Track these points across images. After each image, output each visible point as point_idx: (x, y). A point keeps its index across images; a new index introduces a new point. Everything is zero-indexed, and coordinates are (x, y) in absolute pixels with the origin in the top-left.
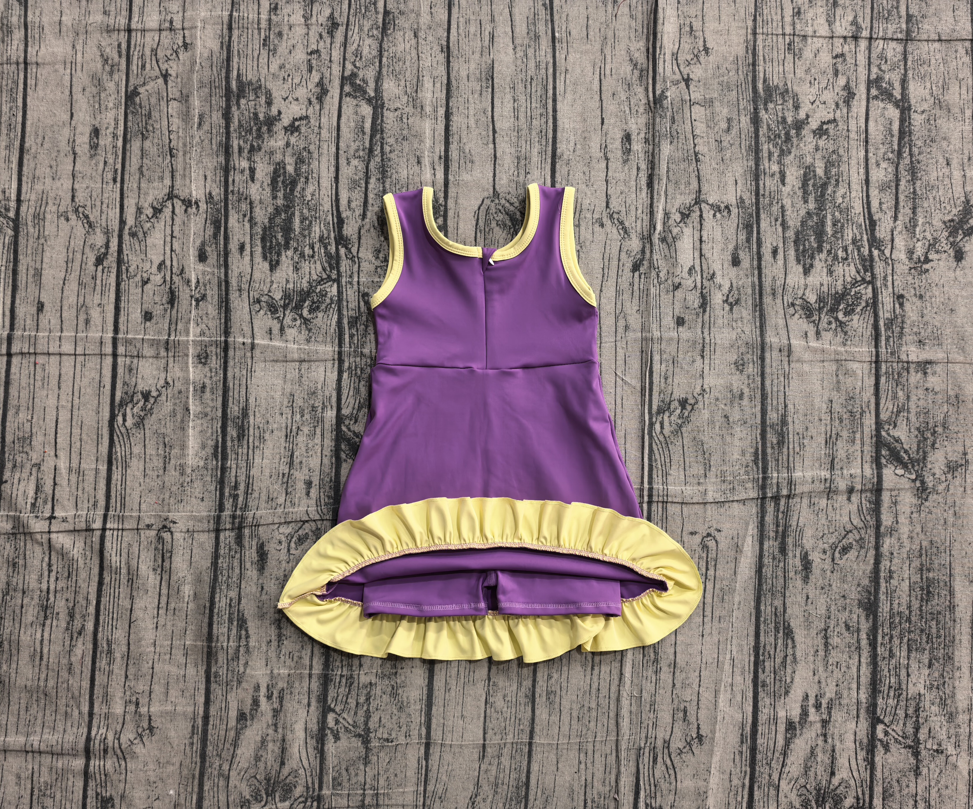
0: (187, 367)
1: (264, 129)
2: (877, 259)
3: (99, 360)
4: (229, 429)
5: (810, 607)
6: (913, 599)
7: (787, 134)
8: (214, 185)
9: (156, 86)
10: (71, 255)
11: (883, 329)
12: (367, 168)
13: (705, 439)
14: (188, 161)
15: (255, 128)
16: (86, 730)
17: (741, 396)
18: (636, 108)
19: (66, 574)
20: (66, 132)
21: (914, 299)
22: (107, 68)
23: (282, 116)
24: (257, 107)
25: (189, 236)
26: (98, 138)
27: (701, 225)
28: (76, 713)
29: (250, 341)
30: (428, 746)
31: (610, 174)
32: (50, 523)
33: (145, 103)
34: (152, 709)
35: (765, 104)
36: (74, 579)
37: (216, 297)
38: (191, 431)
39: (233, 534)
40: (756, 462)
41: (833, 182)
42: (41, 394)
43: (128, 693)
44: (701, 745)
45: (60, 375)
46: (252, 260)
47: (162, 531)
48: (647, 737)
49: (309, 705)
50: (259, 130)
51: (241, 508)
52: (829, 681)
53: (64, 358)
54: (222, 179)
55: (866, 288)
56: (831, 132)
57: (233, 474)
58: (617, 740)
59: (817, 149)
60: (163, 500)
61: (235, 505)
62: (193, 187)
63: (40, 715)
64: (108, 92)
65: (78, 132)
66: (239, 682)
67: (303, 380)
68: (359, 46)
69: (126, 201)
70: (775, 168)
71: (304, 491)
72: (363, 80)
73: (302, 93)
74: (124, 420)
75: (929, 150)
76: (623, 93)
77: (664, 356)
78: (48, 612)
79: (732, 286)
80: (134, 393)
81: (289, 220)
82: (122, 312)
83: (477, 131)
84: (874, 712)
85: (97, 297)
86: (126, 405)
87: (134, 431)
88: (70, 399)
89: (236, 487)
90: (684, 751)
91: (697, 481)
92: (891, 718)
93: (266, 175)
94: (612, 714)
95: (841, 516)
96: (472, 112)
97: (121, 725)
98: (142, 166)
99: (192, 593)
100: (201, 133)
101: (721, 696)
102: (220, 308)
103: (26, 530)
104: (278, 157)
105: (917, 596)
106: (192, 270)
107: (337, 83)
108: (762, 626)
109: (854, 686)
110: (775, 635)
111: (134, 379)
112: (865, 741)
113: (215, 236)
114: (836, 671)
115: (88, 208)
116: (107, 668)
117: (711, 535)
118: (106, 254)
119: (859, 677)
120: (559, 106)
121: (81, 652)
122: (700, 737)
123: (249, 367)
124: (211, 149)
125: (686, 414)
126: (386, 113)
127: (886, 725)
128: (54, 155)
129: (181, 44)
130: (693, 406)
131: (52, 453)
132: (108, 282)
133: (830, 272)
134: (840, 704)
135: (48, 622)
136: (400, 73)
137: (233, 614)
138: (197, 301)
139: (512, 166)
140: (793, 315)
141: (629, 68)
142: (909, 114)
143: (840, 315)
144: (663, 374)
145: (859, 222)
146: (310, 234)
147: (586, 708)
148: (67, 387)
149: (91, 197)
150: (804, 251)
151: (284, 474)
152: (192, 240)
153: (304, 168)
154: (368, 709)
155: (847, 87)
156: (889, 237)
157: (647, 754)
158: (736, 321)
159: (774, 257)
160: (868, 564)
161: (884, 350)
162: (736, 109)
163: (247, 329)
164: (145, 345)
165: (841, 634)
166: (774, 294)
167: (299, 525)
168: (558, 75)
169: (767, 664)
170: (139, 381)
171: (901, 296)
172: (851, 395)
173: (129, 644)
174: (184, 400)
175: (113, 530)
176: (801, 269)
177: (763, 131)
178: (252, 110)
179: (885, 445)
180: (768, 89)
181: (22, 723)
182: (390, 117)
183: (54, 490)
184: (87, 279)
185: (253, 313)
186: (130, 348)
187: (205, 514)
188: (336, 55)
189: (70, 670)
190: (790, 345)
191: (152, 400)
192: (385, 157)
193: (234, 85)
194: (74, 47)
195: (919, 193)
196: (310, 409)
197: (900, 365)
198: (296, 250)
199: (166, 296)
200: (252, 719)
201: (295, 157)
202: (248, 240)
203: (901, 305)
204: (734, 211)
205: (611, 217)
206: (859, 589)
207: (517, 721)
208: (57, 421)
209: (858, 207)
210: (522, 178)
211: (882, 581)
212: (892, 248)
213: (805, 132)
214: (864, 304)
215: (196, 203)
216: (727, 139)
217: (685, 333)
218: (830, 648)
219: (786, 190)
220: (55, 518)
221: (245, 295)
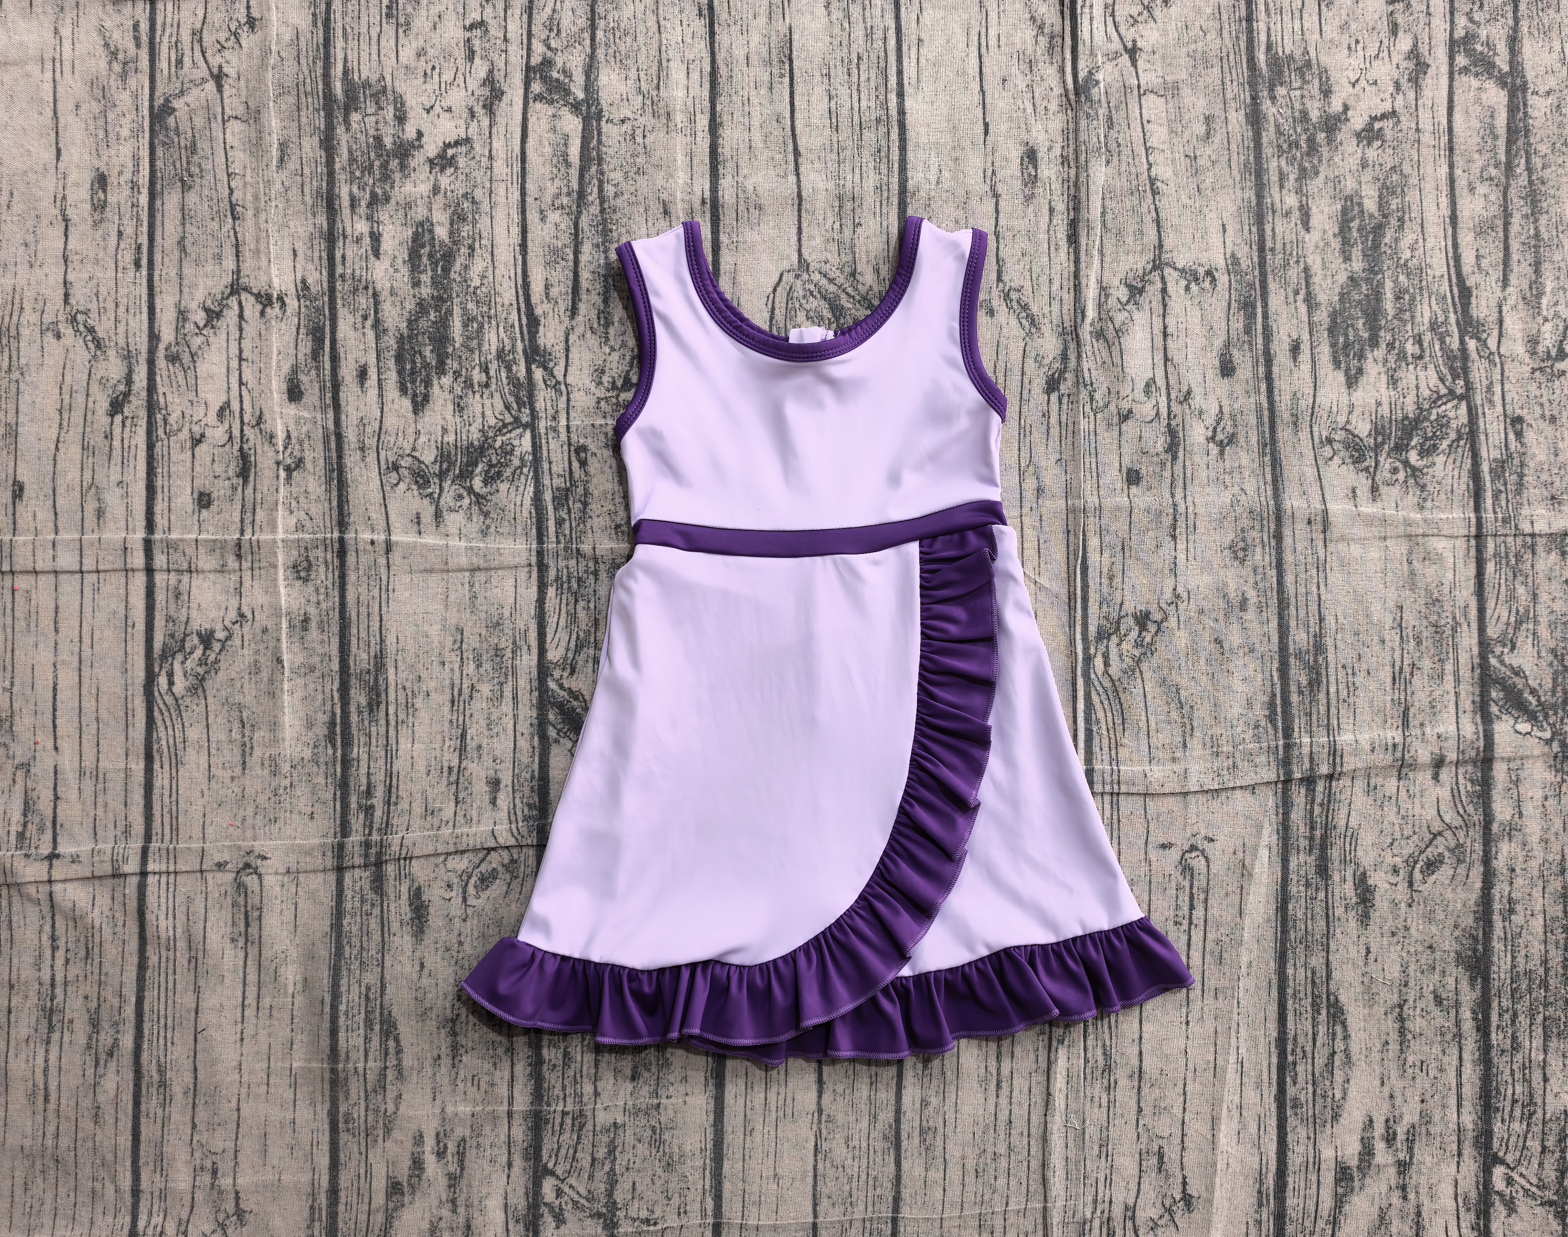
0: (276, 586)
1: (394, 163)
2: (1474, 355)
3: (123, 580)
4: (353, 692)
5: (1372, 966)
6: (1551, 947)
7: (1311, 141)
8: (310, 267)
9: (203, 94)
10: (66, 397)
11: (1488, 478)
12: (576, 225)
13: (1184, 682)
14: (263, 226)
15: (377, 163)
16: (128, 1219)
17: (1243, 604)
18: (1045, 103)
19: (83, 953)
20: (50, 183)
21: (1544, 425)
22: (117, 67)
23: (424, 140)
24: (381, 126)
25: (268, 356)
26: (105, 191)
27: (1165, 306)
28: (110, 1190)
29: (382, 537)
30: (717, 1228)
31: (1002, 222)
32: (51, 866)
33: (185, 126)
34: (240, 1181)
35: (1271, 89)
36: (97, 961)
37: (322, 461)
38: (286, 697)
39: (367, 873)
40: (1272, 719)
41: (1394, 222)
42: (24, 642)
43: (198, 1155)
44: (1190, 1211)
45: (57, 608)
46: (381, 395)
47: (242, 873)
48: (1095, 1201)
49: (510, 1165)
50: (385, 166)
51: (380, 830)
52: (1408, 1094)
53: (62, 577)
54: (324, 255)
55: (1456, 407)
56: (1389, 134)
57: (363, 770)
58: (1045, 1209)
59: (1364, 165)
60: (244, 820)
61: (369, 825)
62: (274, 271)
63: (49, 1197)
64: (119, 110)
65: (70, 180)
66: (388, 1130)
67: (478, 602)
68: (554, 11)
69: (158, 301)
70: (1291, 201)
71: (487, 798)
72: (564, 72)
73: (457, 98)
74: (171, 683)
75: (1560, 161)
76: (1020, 76)
77: (1107, 539)
78: (55, 1019)
79: (1221, 412)
80: (186, 635)
81: (444, 323)
82: (159, 496)
83: (767, 154)
84: (1488, 1145)
85: (115, 469)
86: (173, 656)
87: (188, 700)
88: (76, 649)
89: (369, 793)
90: (1160, 1222)
91: (1168, 756)
92: (1518, 1154)
93: (401, 244)
94: (1035, 1164)
95: (1422, 807)
96: (756, 123)
97: (187, 1209)
98: (183, 238)
99: (299, 978)
100: (284, 175)
101: (1223, 1127)
102: (328, 482)
103: (9, 880)
104: (420, 213)
105: (1557, 943)
106: (278, 416)
107: (517, 78)
108: (1290, 1003)
109: (1453, 1101)
110: (1314, 1019)
111: (184, 611)
112: (1473, 1195)
113: (316, 354)
114: (1421, 1077)
115: (94, 315)
116: (160, 1111)
117: (1197, 849)
118: (127, 394)
119: (1460, 1085)
120: (909, 104)
121: (114, 1086)
122: (1187, 1200)
123: (384, 583)
124: (304, 202)
125: (1148, 639)
126: (605, 127)
127: (1508, 1166)
128: (30, 224)
129: (243, 20)
130: (1159, 624)
131: (50, 744)
132: (133, 443)
133: (1393, 382)
134: (1428, 1133)
135: (56, 1036)
136: (628, 57)
137: (373, 1011)
138: (289, 470)
139: (829, 213)
140: (1331, 459)
141: (1029, 33)
142: (1524, 97)
143: (1413, 457)
144: (1105, 570)
145: (1442, 291)
146: (480, 345)
147: (989, 1155)
148: (69, 628)
149: (97, 295)
150: (1347, 345)
151: (450, 768)
152: (274, 363)
153: (466, 230)
154: (612, 1170)
155: (1414, 54)
156: (1496, 315)
157: (1096, 1231)
158: (1231, 473)
159: (1295, 359)
160: (1471, 890)
161: (1490, 515)
162: (1219, 100)
163: (377, 516)
164: (202, 550)
165: (1428, 1013)
166: (1295, 424)
167: (481, 855)
168: (905, 48)
169: (1300, 1068)
170: (194, 614)
171: (1519, 420)
172: (1436, 595)
173: (195, 1069)
174: (272, 644)
175: (160, 873)
176: (1341, 377)
177: (1268, 136)
178: (372, 132)
179: (1496, 682)
180: (1276, 64)
181: (18, 1211)
182: (612, 133)
183: (55, 808)
184: (97, 440)
185: (387, 488)
186: (174, 557)
187: (316, 841)
188: (515, 27)
189: (96, 1118)
190: (1325, 512)
191: (217, 646)
192: (606, 206)
193: (338, 88)
194: (56, 31)
195: (1545, 235)
196: (492, 653)
197: (1519, 540)
198: (457, 374)
199: (233, 464)
200: (413, 1193)
201: (449, 211)
202: (372, 359)
203: (1519, 435)
204: (1223, 279)
205: (1007, 297)
206: (1457, 933)
207: (871, 1182)
208: (55, 689)
209: (1438, 265)
210: (847, 233)
211: (1496, 918)
212: (1500, 335)
213: (1344, 134)
214: (1453, 435)
215: (280, 299)
216: (1206, 152)
217: (1141, 497)
218: (1410, 1037)
219: (1312, 239)
220: (58, 856)
221: (371, 457)
